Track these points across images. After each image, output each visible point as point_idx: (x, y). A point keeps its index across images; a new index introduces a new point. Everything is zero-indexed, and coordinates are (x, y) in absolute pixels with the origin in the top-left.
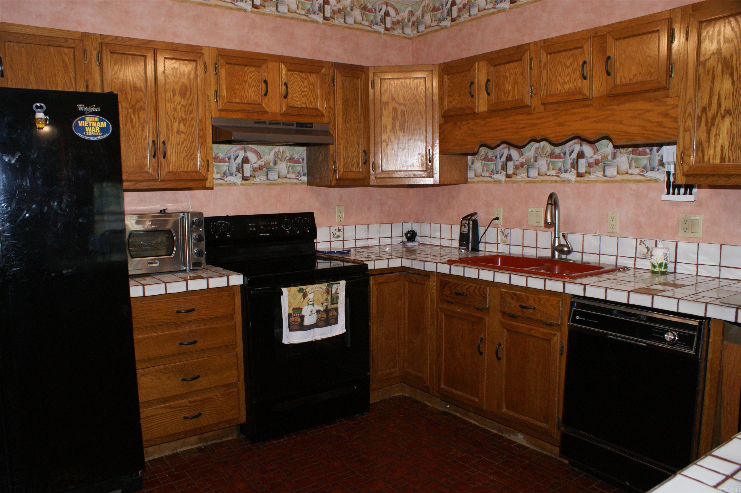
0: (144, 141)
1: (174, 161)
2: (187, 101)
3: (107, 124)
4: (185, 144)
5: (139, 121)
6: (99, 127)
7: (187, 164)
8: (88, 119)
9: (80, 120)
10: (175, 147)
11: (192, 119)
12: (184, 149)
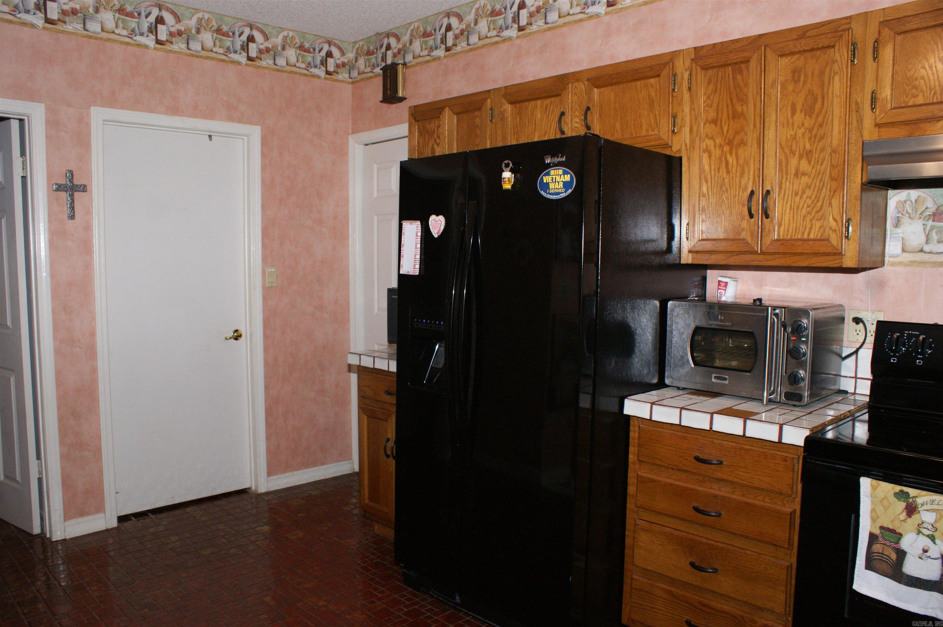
0: (743, 192)
1: (787, 222)
2: (816, 120)
3: (571, 178)
4: (808, 192)
5: (737, 163)
6: (562, 181)
7: (808, 226)
8: (552, 172)
9: (545, 175)
10: (790, 199)
11: (823, 150)
12: (805, 201)
